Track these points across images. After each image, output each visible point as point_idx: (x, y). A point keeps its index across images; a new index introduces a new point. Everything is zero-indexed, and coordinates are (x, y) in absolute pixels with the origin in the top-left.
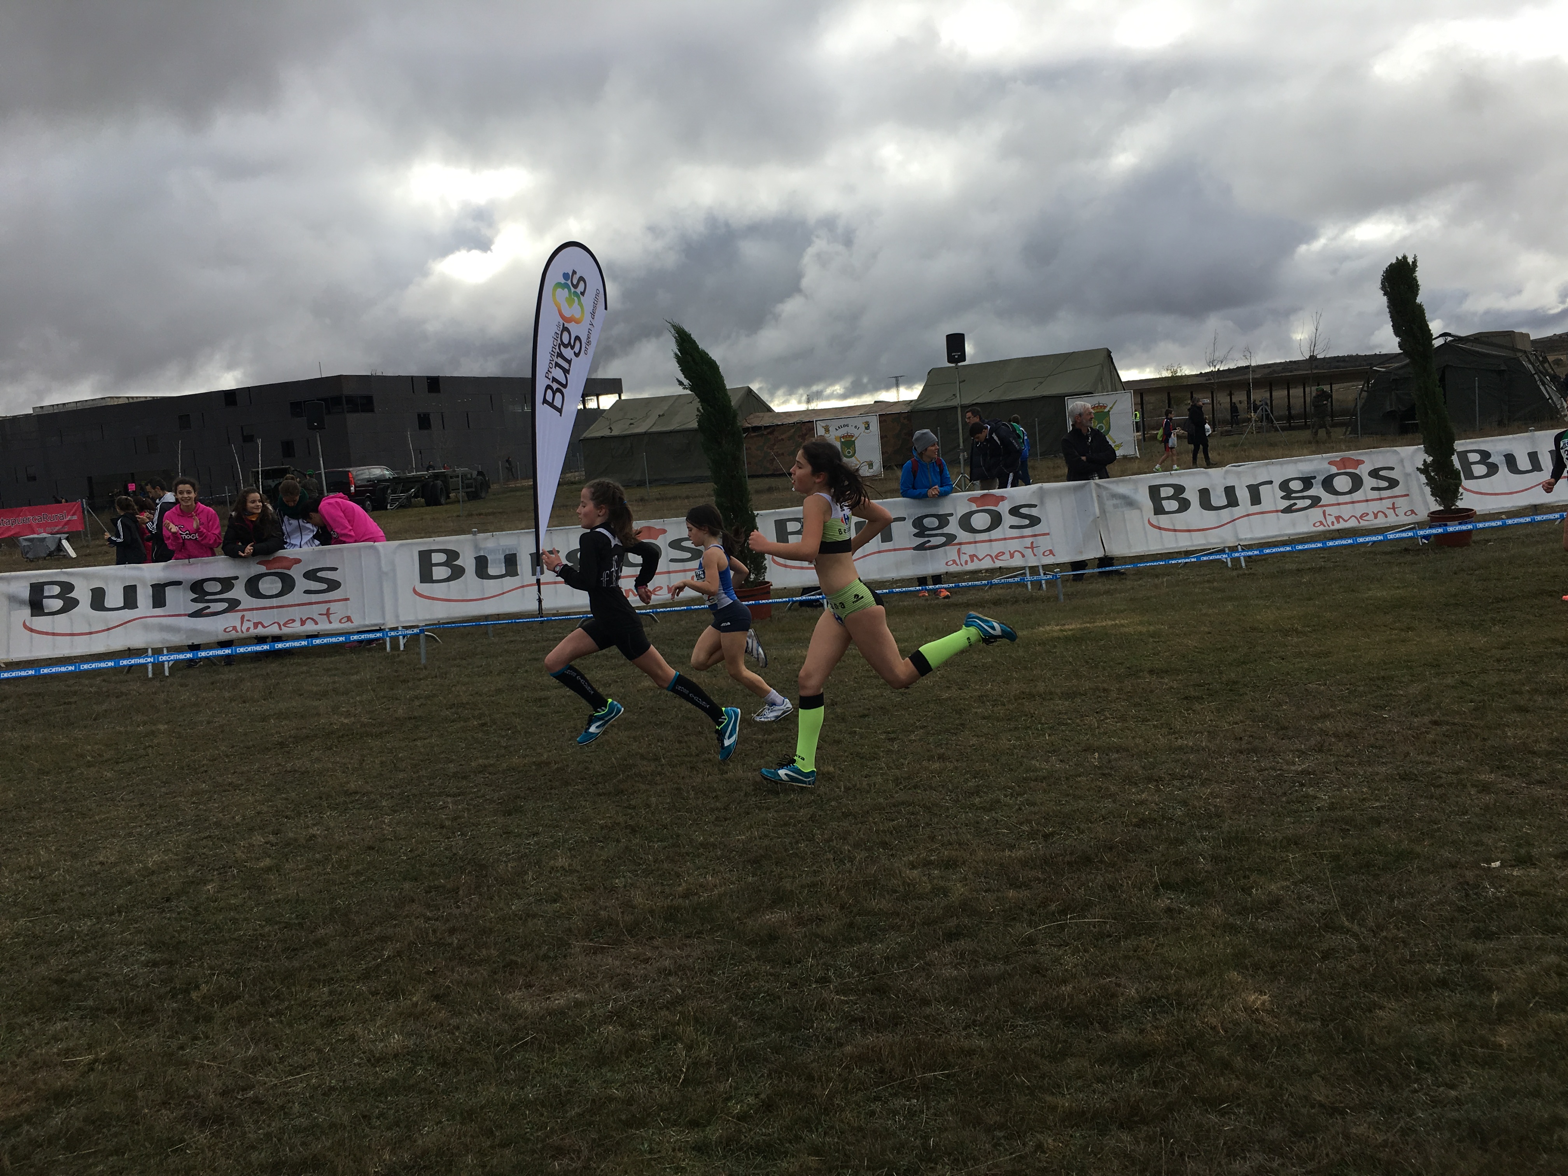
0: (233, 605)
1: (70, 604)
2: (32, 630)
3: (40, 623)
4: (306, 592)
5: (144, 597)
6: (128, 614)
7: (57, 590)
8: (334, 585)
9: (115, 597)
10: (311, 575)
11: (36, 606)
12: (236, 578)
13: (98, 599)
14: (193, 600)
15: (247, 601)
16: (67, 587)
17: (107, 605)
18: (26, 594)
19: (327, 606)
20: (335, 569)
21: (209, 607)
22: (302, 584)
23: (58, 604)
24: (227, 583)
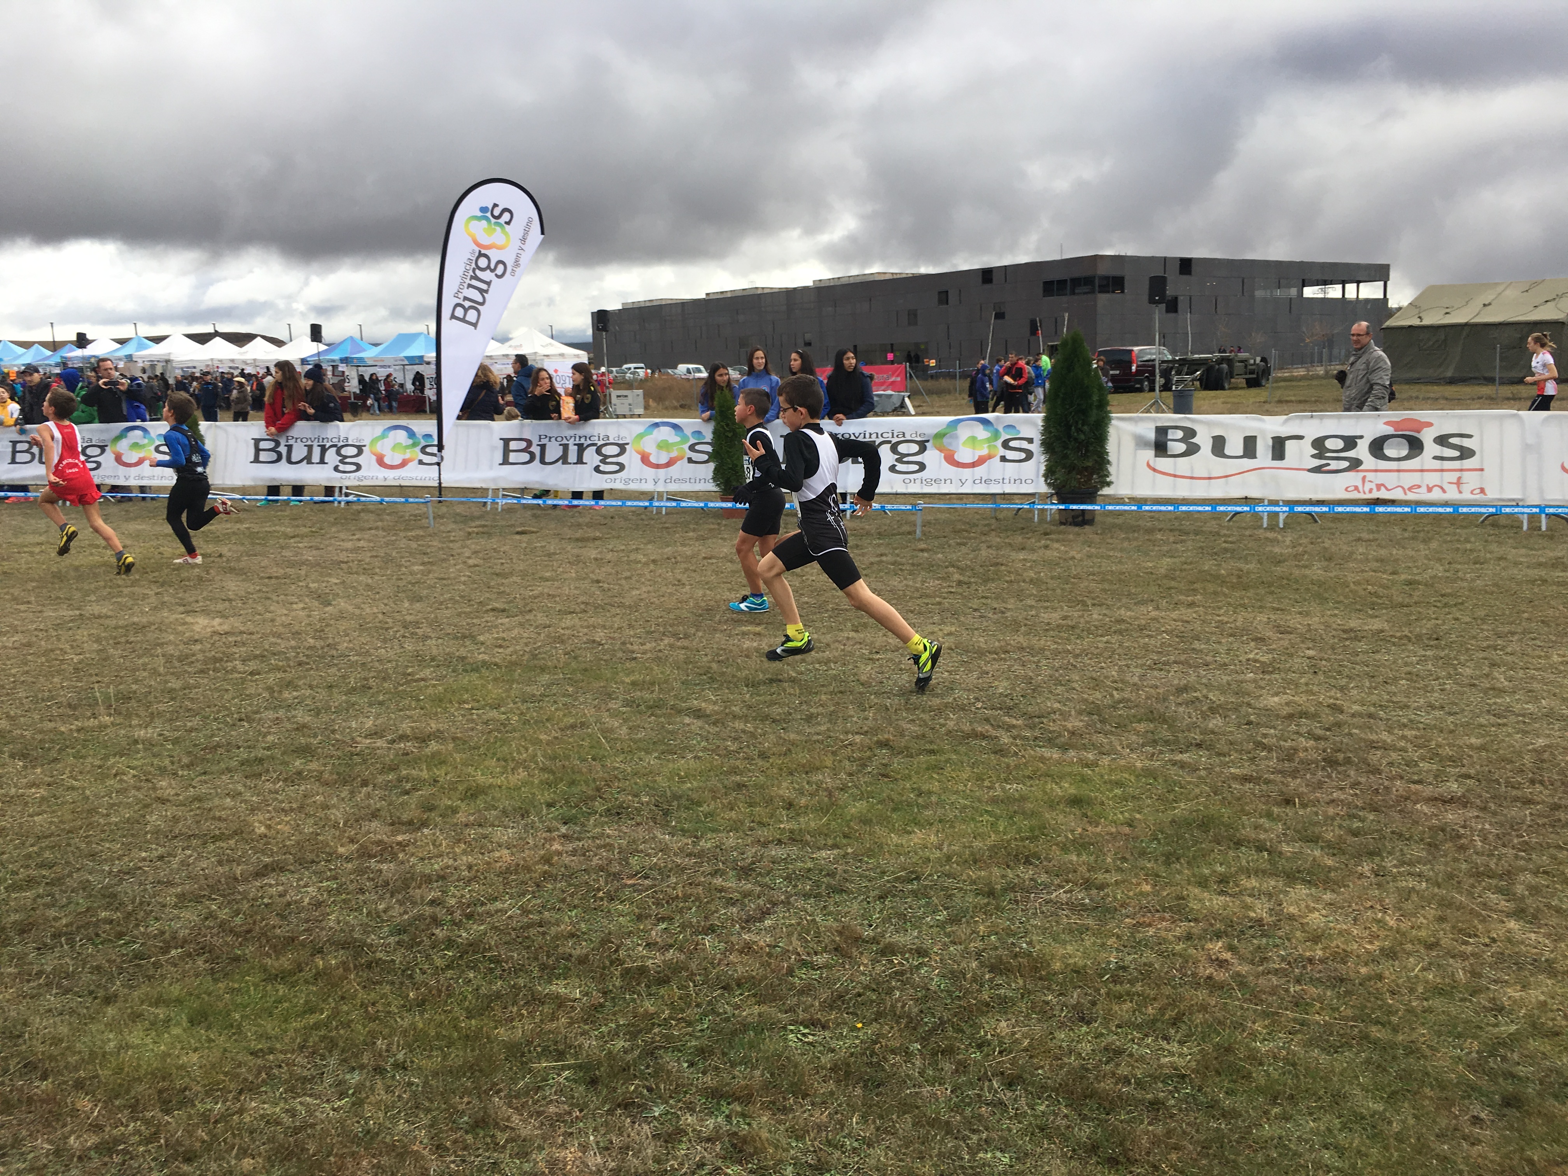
0: (1355, 464)
1: (1192, 450)
2: (1154, 470)
3: (1164, 463)
4: (1435, 458)
5: (1263, 448)
6: (1247, 463)
7: (1180, 434)
8: (1466, 453)
9: (1234, 446)
10: (1442, 440)
11: (1161, 448)
12: (1361, 437)
13: (1219, 445)
14: (1313, 456)
15: (1369, 462)
16: (1190, 433)
17: (1227, 452)
18: (1152, 435)
19: (1458, 474)
20: (1470, 436)
21: (1328, 465)
22: (1431, 449)
23: (1181, 447)
24: (1350, 442)
